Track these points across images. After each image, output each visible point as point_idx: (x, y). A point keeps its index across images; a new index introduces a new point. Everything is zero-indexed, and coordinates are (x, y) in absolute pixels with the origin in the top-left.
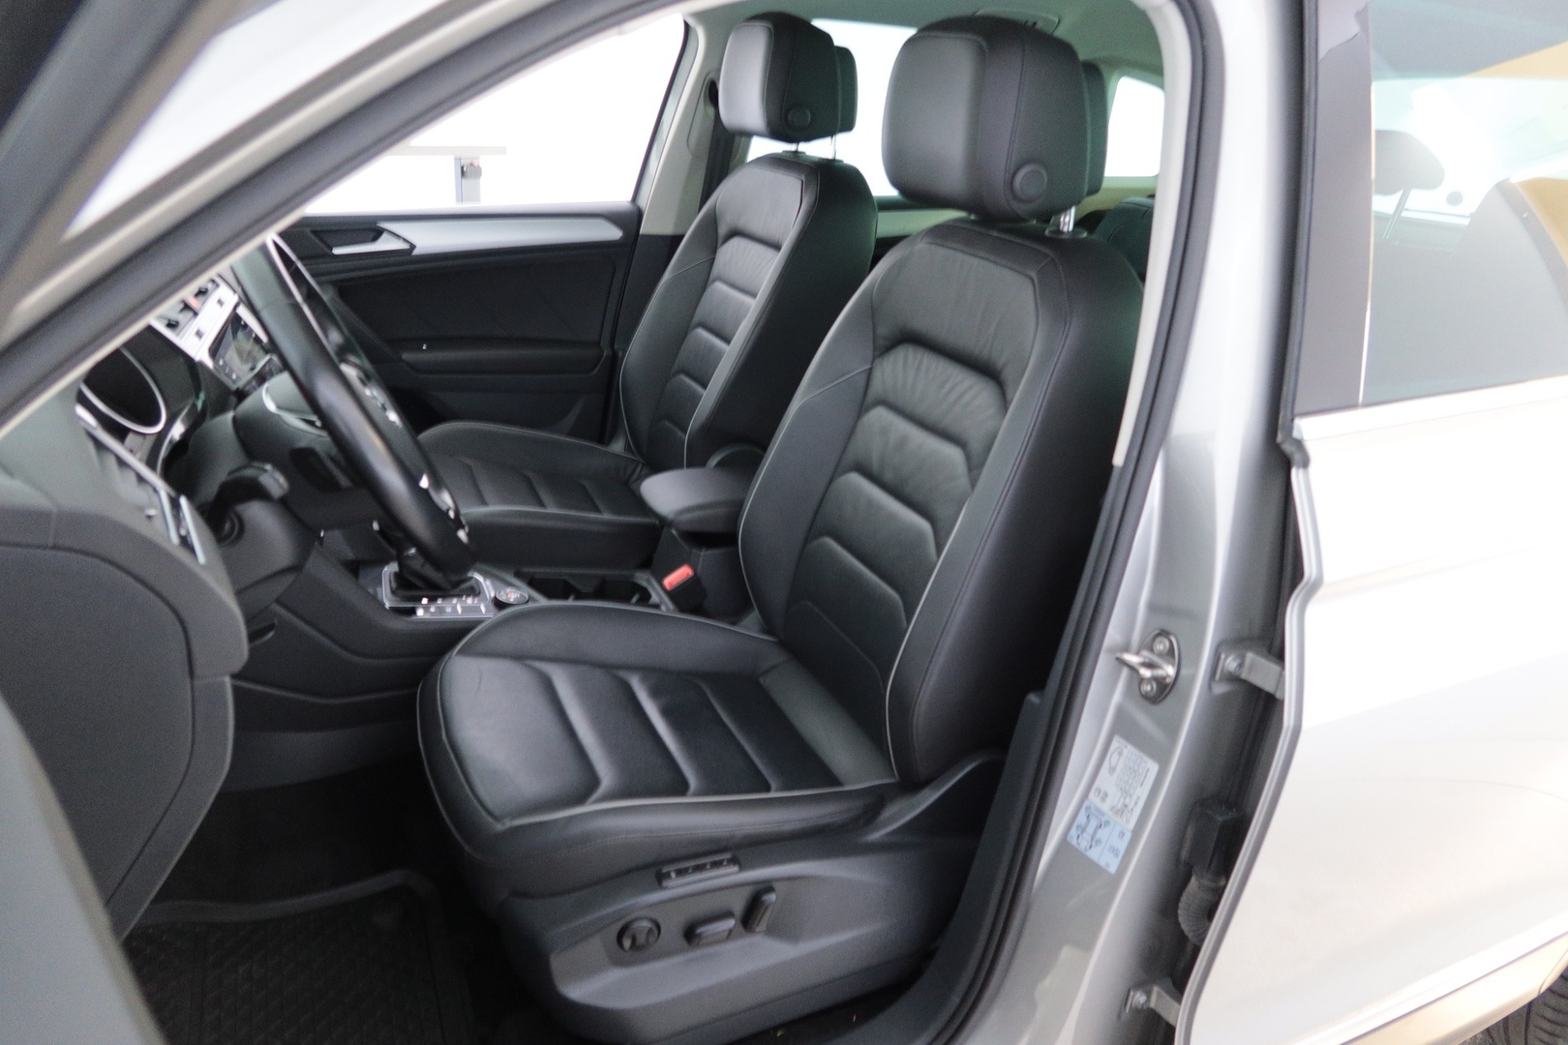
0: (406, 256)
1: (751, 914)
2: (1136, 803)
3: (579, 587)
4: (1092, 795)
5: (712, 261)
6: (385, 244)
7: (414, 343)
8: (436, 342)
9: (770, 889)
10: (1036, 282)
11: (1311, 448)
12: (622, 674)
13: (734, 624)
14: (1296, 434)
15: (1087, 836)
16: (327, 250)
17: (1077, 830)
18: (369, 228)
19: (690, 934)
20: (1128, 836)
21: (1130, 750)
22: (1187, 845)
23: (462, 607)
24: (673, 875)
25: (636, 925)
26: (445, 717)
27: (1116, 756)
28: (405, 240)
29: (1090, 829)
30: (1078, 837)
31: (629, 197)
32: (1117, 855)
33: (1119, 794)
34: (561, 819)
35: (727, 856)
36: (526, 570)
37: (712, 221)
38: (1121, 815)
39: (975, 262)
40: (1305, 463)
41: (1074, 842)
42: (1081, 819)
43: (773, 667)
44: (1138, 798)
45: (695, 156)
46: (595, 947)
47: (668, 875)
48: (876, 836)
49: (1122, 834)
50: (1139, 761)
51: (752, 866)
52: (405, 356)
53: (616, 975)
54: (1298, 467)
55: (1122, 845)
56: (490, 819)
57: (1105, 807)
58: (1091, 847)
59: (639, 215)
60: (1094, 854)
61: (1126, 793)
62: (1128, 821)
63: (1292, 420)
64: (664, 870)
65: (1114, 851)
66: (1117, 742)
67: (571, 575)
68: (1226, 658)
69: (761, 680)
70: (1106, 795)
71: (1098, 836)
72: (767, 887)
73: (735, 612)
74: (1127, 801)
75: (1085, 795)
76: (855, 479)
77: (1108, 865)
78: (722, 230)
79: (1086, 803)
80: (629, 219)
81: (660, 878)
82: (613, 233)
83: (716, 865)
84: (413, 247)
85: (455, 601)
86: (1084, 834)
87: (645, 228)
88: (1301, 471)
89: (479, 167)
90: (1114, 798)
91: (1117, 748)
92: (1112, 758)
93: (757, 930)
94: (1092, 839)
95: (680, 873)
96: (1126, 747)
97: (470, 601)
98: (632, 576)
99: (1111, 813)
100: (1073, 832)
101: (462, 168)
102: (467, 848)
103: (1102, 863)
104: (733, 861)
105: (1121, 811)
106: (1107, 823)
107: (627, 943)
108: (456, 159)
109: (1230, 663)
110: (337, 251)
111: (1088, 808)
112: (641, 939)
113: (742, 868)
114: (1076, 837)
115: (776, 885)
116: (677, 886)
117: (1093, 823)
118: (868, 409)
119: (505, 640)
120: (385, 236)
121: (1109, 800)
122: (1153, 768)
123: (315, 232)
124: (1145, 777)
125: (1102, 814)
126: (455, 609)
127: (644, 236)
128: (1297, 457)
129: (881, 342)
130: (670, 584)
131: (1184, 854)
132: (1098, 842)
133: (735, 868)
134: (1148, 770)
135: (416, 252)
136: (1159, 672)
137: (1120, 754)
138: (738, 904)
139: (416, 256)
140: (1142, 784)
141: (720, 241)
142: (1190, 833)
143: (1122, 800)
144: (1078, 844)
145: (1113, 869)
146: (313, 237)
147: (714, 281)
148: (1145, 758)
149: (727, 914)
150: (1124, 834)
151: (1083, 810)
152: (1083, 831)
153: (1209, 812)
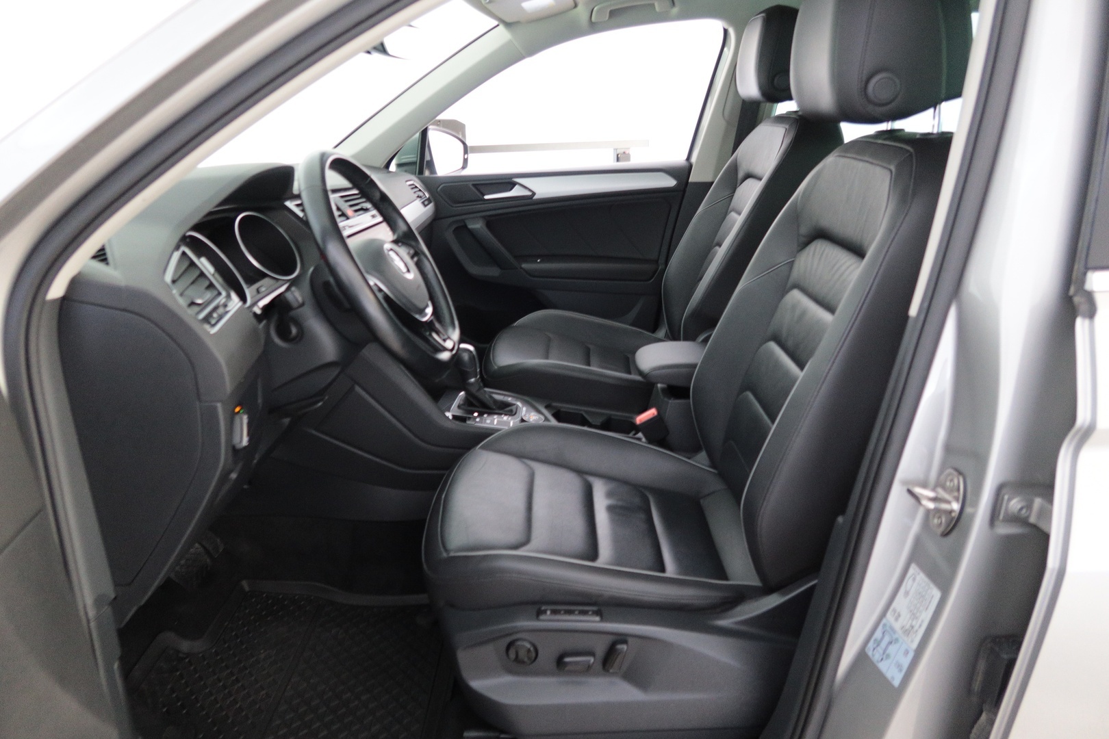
0: (529, 200)
1: (609, 659)
2: (920, 626)
3: (590, 420)
4: (889, 615)
5: (731, 197)
6: (516, 192)
7: (531, 258)
8: (547, 258)
9: (625, 642)
10: (894, 174)
11: (1100, 300)
12: (591, 479)
13: (689, 458)
14: (1088, 287)
15: (880, 650)
16: (481, 196)
17: (874, 643)
18: (507, 182)
19: (560, 662)
20: (911, 655)
21: (921, 577)
22: (979, 678)
23: (498, 421)
24: (549, 612)
25: (519, 643)
26: (450, 484)
27: (910, 582)
28: (530, 190)
29: (883, 644)
30: (874, 649)
31: (685, 157)
32: (900, 671)
33: (908, 616)
34: (479, 556)
35: (595, 608)
36: (554, 404)
37: (734, 168)
38: (908, 634)
39: (861, 164)
40: (1091, 313)
41: (870, 653)
42: (878, 634)
43: (714, 492)
44: (922, 621)
45: (729, 123)
46: (490, 652)
47: (545, 612)
48: (723, 623)
49: (907, 652)
50: (926, 588)
51: (612, 621)
52: (524, 266)
53: (508, 679)
54: (1084, 316)
55: (906, 662)
56: (442, 549)
57: (897, 626)
58: (882, 659)
59: (691, 166)
60: (883, 666)
61: (914, 616)
62: (912, 641)
63: (1085, 274)
64: (543, 608)
65: (899, 666)
66: (913, 569)
67: (586, 412)
68: (1009, 500)
69: (702, 501)
70: (899, 615)
71: (888, 652)
72: (622, 638)
73: (691, 449)
74: (914, 623)
75: (883, 614)
76: (773, 346)
77: (893, 678)
78: (741, 175)
79: (884, 621)
80: (681, 173)
81: (540, 613)
82: (670, 182)
83: (584, 613)
84: (534, 194)
85: (495, 417)
86: (879, 648)
87: (693, 178)
88: (1087, 322)
89: (629, 154)
90: (905, 620)
91: (913, 574)
92: (908, 583)
93: (611, 671)
94: (884, 653)
95: (554, 612)
96: (919, 574)
97: (505, 418)
98: (632, 418)
99: (900, 632)
100: (871, 645)
101: (618, 155)
102: (425, 566)
103: (889, 675)
104: (598, 613)
105: (908, 631)
106: (897, 640)
107: (512, 655)
108: (614, 149)
109: (1014, 504)
110: (487, 197)
111: (885, 625)
112: (522, 654)
113: (602, 620)
114: (872, 649)
115: (630, 640)
116: (549, 621)
117: (887, 639)
118: (788, 292)
119: (513, 444)
120: (517, 186)
121: (901, 620)
122: (937, 594)
123: (474, 185)
124: (930, 602)
125: (893, 630)
126: (493, 421)
127: (691, 183)
128: (1083, 307)
129: (803, 239)
130: (640, 420)
131: (977, 686)
132: (888, 656)
133: (597, 618)
134: (933, 597)
135: (535, 197)
136: (944, 506)
137: (914, 580)
138: (601, 648)
139: (537, 199)
140: (927, 609)
141: (739, 182)
142: (982, 666)
143: (910, 621)
144: (873, 655)
145: (896, 683)
146: (473, 189)
147: (731, 212)
148: (932, 585)
149: (591, 653)
150: (908, 653)
151: (880, 628)
152: (878, 645)
153: (997, 649)
